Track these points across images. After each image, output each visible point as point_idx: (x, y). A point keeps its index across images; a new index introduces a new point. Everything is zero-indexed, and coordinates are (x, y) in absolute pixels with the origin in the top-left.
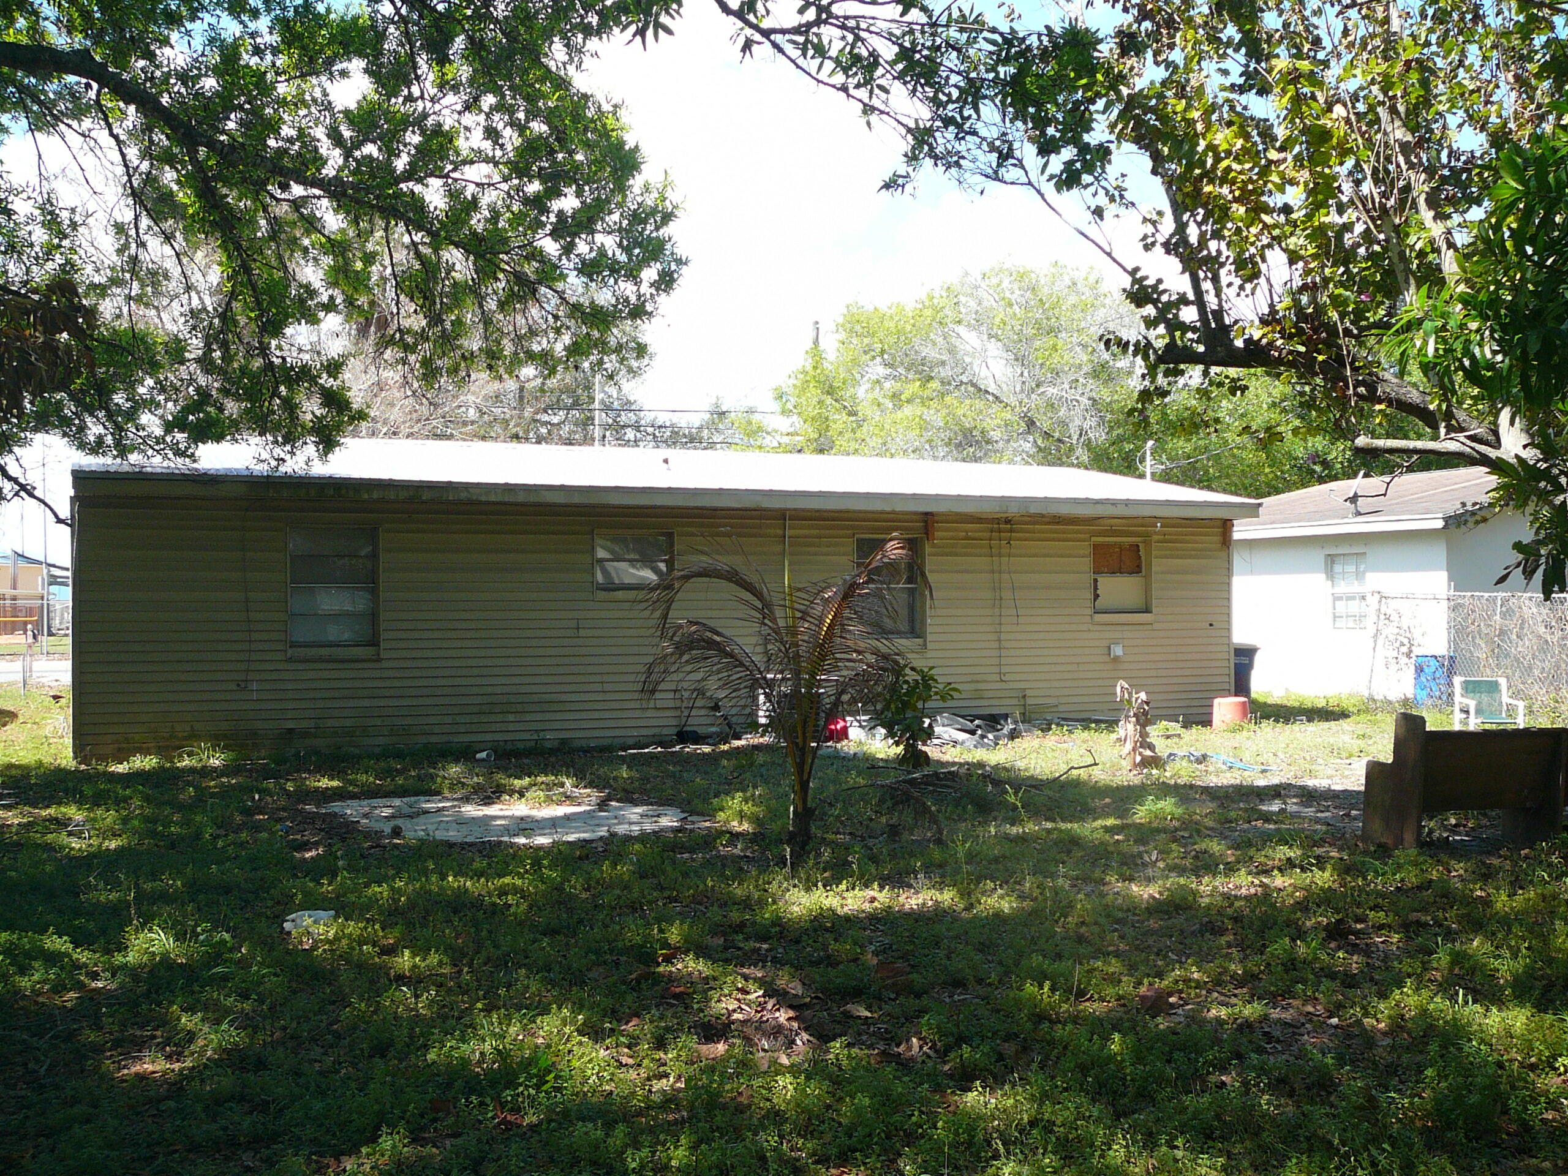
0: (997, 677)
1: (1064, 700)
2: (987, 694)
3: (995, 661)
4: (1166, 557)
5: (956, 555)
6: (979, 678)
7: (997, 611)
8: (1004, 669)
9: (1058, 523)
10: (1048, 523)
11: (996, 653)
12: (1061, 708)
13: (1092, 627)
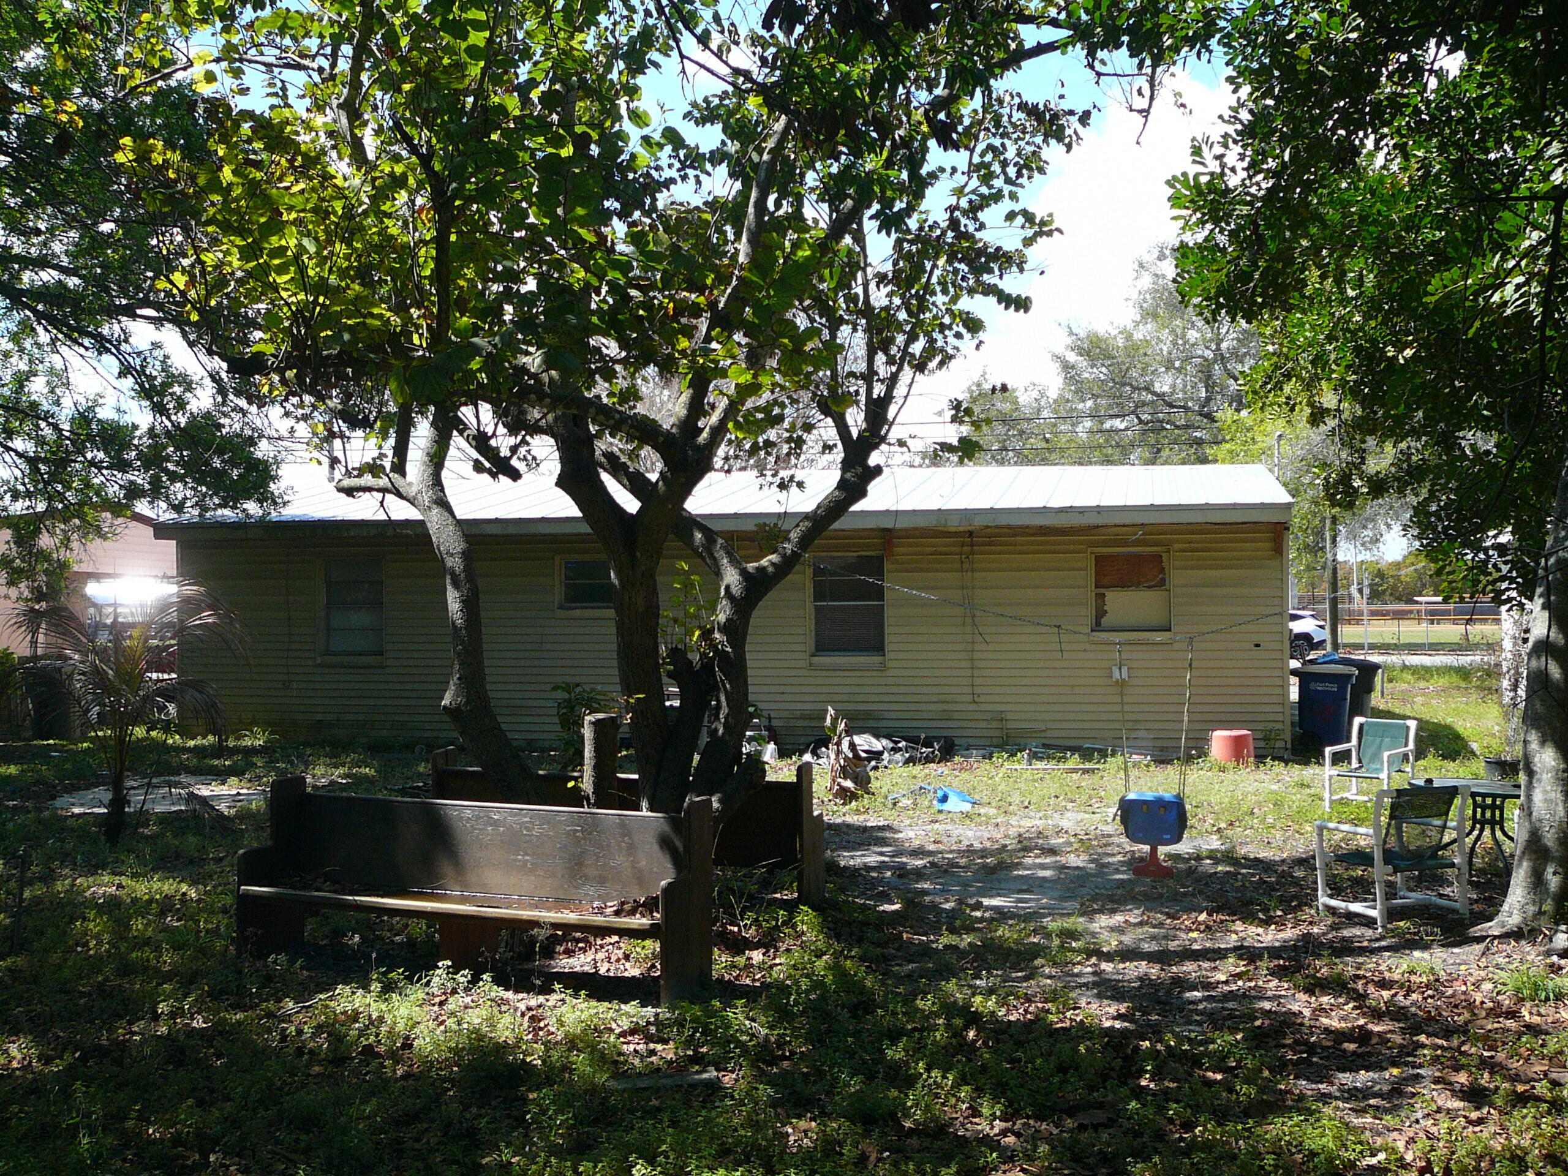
0: (970, 698)
1: (1050, 725)
2: (956, 716)
3: (968, 681)
4: (1192, 568)
5: (921, 570)
6: (949, 698)
7: (968, 629)
8: (977, 690)
9: (1045, 535)
10: (1032, 535)
11: (969, 673)
12: (1049, 734)
13: (1088, 647)
